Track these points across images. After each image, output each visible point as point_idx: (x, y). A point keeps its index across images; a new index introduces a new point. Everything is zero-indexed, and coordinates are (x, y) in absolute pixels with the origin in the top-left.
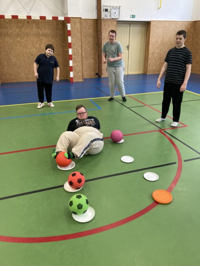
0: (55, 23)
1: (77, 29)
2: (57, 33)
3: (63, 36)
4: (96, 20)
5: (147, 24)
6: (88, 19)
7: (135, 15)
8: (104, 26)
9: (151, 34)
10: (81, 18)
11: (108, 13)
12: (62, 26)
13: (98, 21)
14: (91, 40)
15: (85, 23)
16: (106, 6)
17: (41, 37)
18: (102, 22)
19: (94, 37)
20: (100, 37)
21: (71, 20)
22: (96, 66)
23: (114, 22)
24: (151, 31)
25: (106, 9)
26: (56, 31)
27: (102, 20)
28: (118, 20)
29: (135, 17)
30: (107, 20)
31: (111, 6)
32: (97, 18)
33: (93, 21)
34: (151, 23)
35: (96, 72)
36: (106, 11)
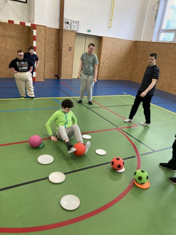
0: (21, 28)
1: (42, 36)
2: (22, 36)
3: (27, 40)
4: (59, 30)
5: (100, 39)
6: (52, 28)
7: (90, 30)
8: (64, 36)
9: (102, 47)
10: (46, 26)
11: (68, 26)
12: (27, 30)
13: (60, 31)
14: (53, 46)
15: (49, 31)
16: (67, 19)
17: (7, 38)
18: (64, 32)
19: (55, 44)
20: (61, 44)
21: (37, 27)
22: (56, 69)
23: (73, 33)
24: (103, 45)
25: (67, 22)
26: (21, 35)
27: (64, 31)
28: (76, 32)
29: (90, 32)
30: (68, 31)
31: (71, 20)
32: (59, 28)
33: (56, 30)
34: (103, 38)
35: (56, 73)
36: (67, 23)
